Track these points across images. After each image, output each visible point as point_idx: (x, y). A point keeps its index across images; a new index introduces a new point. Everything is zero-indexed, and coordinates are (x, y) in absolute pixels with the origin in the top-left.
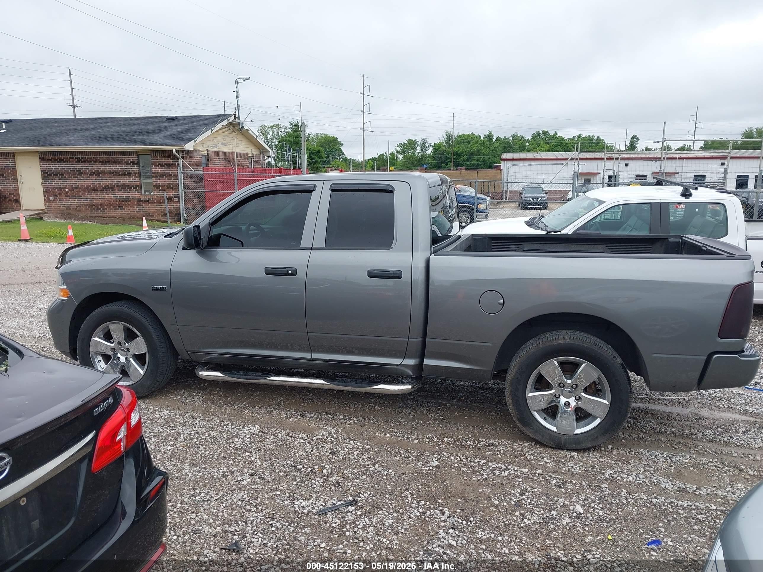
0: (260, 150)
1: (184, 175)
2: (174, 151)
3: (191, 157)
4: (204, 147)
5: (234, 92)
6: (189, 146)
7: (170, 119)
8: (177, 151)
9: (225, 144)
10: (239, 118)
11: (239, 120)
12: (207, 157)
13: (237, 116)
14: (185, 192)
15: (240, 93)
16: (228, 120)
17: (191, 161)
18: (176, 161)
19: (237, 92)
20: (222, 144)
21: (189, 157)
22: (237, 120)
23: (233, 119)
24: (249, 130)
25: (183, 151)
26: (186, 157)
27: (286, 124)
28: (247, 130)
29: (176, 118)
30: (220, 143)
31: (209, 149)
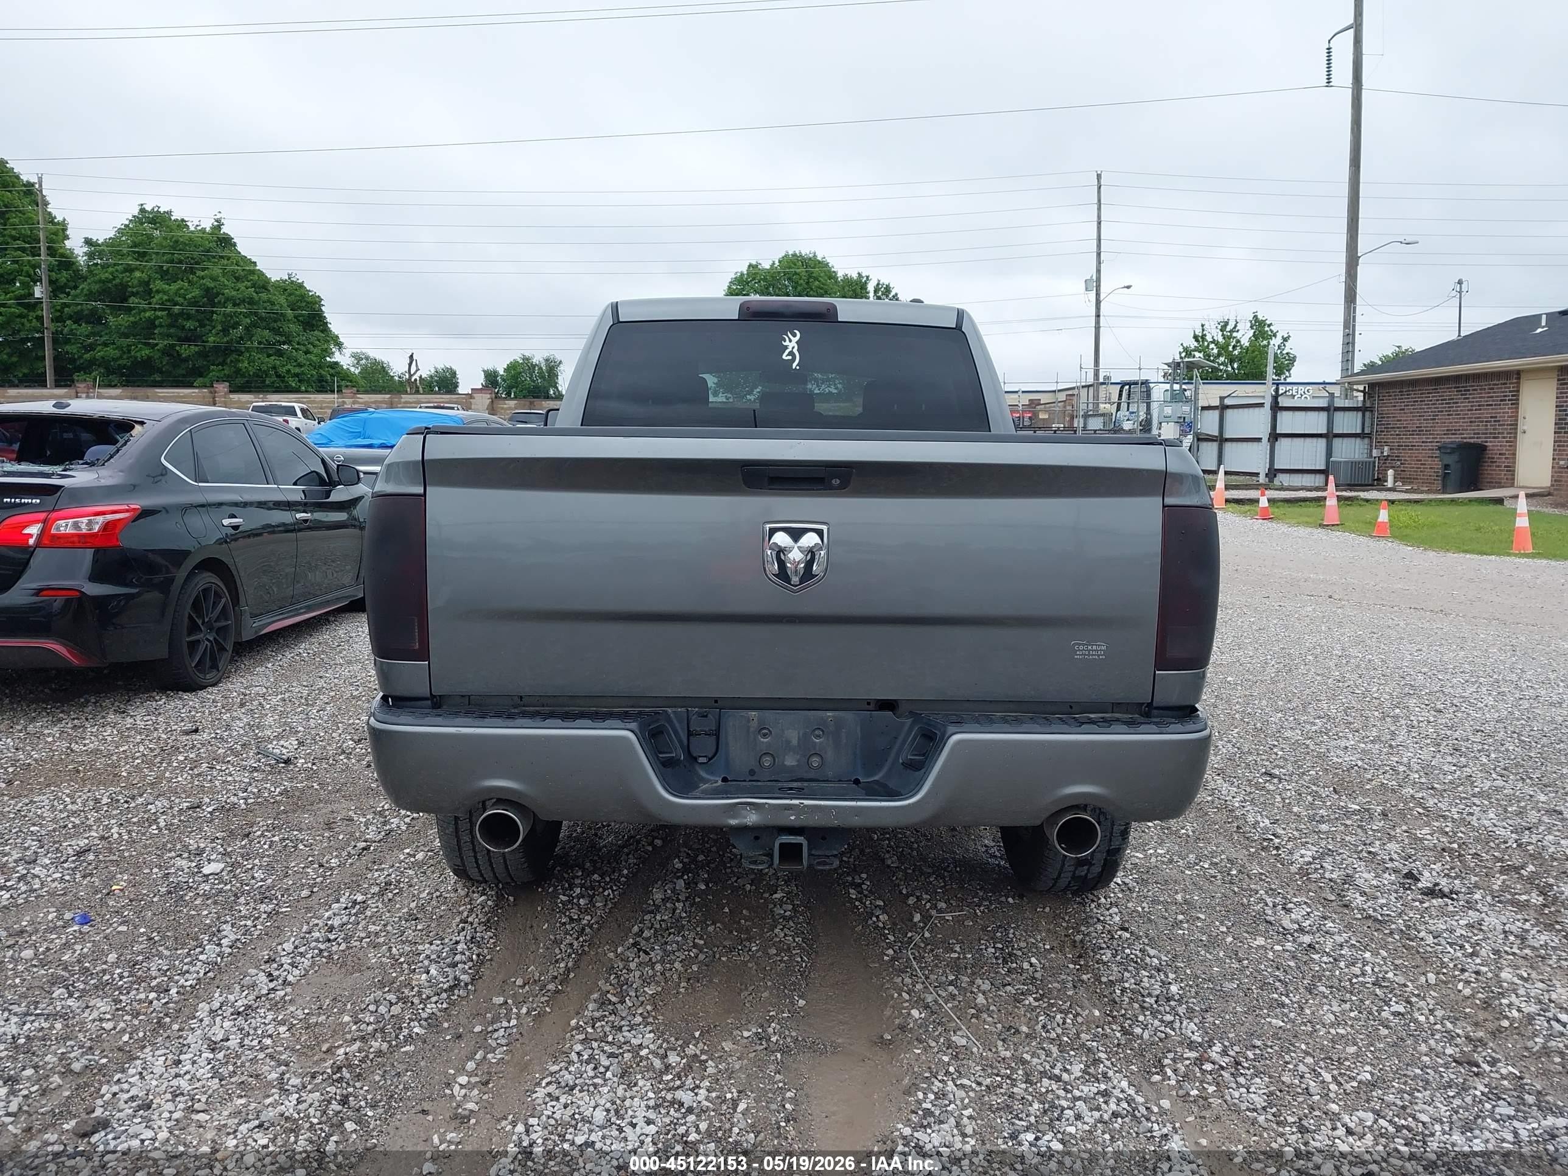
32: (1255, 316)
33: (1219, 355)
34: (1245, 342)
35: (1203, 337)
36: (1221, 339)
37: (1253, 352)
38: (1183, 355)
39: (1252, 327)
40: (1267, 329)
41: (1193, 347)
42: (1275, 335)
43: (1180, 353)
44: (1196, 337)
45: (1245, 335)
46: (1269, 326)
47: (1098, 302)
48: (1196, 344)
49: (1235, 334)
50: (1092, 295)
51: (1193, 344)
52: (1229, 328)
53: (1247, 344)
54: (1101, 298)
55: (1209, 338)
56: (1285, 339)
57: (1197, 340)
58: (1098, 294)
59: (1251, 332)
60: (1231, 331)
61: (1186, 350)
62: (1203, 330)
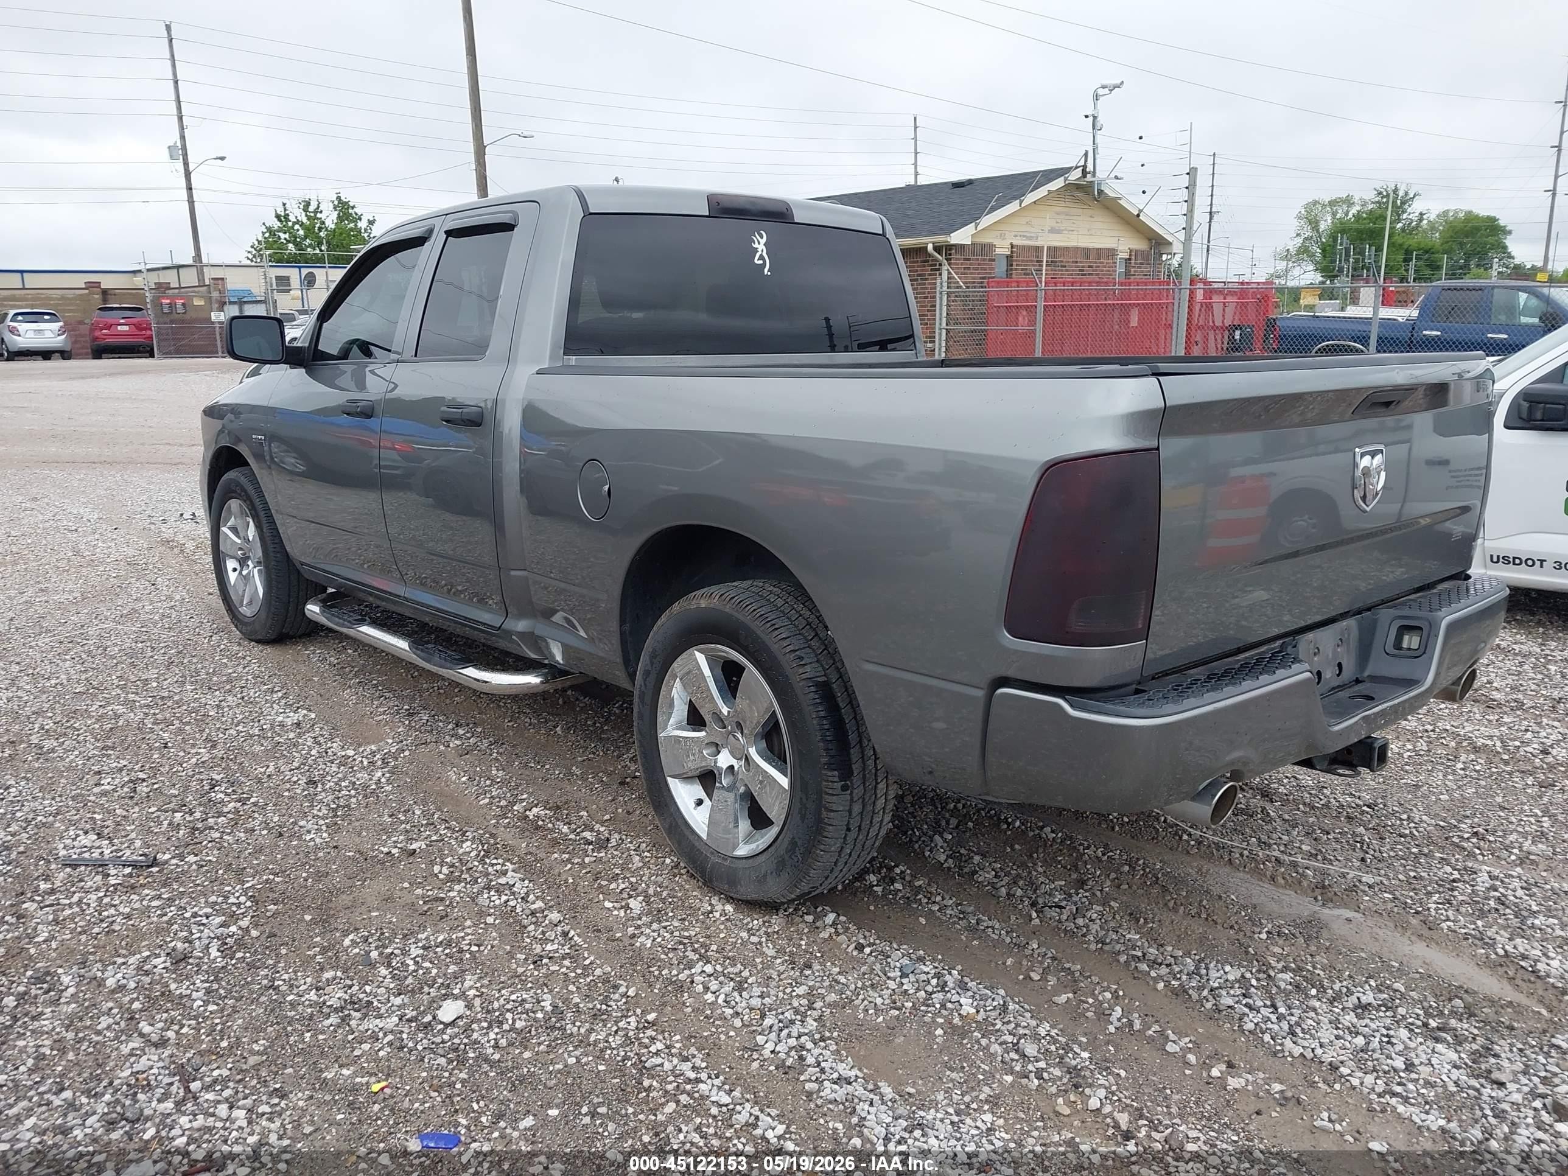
0: (1150, 240)
1: (948, 296)
2: (930, 247)
3: (969, 260)
4: (1004, 239)
5: (1087, 117)
6: (962, 236)
7: (958, 185)
8: (937, 249)
9: (1059, 231)
10: (1094, 174)
11: (1094, 176)
12: (1009, 258)
13: (1090, 168)
14: (948, 331)
15: (1101, 120)
16: (1066, 180)
17: (969, 269)
18: (936, 268)
19: (1095, 118)
20: (1052, 231)
21: (965, 259)
22: (1089, 178)
23: (1080, 175)
24: (1120, 199)
25: (950, 247)
26: (957, 259)
27: (1364, 195)
28: (1115, 199)
29: (970, 182)
30: (1047, 228)
31: (1015, 242)
32: (339, 198)
33: (306, 237)
34: (330, 224)
35: (286, 216)
36: (305, 220)
37: (341, 234)
38: (267, 235)
39: (335, 208)
40: (350, 211)
41: (276, 228)
42: (360, 219)
43: (263, 233)
44: (278, 217)
45: (330, 218)
46: (353, 208)
47: (188, 175)
48: (279, 224)
49: (319, 215)
50: (180, 165)
51: (276, 224)
52: (311, 208)
53: (333, 226)
54: (191, 169)
55: (292, 218)
56: (371, 223)
57: (280, 220)
58: (186, 164)
59: (335, 215)
60: (315, 212)
61: (269, 229)
62: (285, 210)
